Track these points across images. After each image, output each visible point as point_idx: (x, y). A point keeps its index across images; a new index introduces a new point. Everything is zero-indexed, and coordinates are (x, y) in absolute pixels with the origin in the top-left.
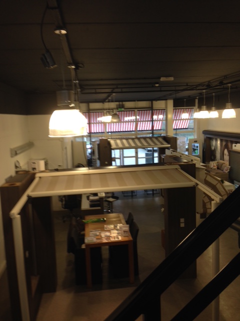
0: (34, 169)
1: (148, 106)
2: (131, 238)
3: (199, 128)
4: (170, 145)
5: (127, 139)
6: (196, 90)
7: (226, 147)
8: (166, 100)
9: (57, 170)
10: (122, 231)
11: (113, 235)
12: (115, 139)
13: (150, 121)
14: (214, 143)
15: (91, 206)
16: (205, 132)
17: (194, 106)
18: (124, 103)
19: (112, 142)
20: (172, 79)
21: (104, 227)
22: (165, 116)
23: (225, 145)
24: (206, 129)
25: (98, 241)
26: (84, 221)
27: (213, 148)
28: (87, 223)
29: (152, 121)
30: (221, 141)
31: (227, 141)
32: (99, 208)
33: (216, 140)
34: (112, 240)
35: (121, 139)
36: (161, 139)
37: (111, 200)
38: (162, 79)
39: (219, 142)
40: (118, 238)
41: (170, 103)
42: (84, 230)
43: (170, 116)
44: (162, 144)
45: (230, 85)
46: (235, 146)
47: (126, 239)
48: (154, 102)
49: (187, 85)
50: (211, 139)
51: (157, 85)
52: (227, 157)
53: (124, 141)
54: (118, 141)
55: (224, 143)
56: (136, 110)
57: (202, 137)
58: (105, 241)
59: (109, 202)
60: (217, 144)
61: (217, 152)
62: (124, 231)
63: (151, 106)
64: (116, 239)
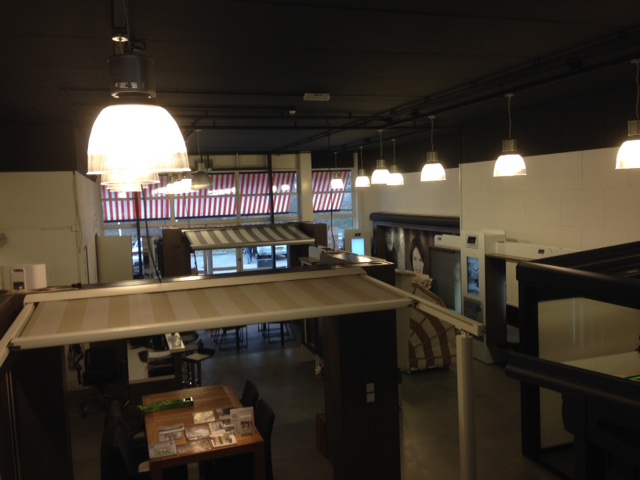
0: (18, 285)
1: (261, 164)
2: (259, 438)
3: (362, 209)
4: (313, 240)
5: (223, 230)
6: (366, 128)
7: (417, 243)
8: (297, 152)
9: (79, 286)
10: (239, 423)
11: (215, 434)
12: (197, 229)
13: (266, 195)
14: (392, 237)
15: (152, 373)
16: (375, 217)
17: (352, 166)
18: (211, 157)
19: (191, 235)
20: (326, 97)
21: (192, 419)
22: (295, 186)
23: (414, 241)
24: (376, 211)
25: (183, 451)
26: (141, 407)
27: (391, 247)
28: (150, 413)
29: (271, 194)
30: (407, 232)
31: (417, 233)
32: (172, 377)
33: (397, 232)
34: (217, 445)
35: (210, 229)
36: (294, 229)
37: (196, 356)
38: (307, 97)
39: (402, 235)
40: (230, 441)
41: (306, 159)
42: (143, 428)
43: (305, 186)
44: (298, 238)
45: (432, 117)
46: (440, 239)
47: (248, 440)
48: (274, 157)
49: (350, 117)
50: (385, 230)
51: (293, 112)
52: (418, 264)
53: (218, 233)
54: (205, 234)
55: (412, 237)
56: (237, 172)
57: (370, 227)
58: (198, 448)
59: (193, 361)
60: (399, 238)
61: (399, 254)
62: (243, 423)
63: (267, 165)
64: (226, 444)
